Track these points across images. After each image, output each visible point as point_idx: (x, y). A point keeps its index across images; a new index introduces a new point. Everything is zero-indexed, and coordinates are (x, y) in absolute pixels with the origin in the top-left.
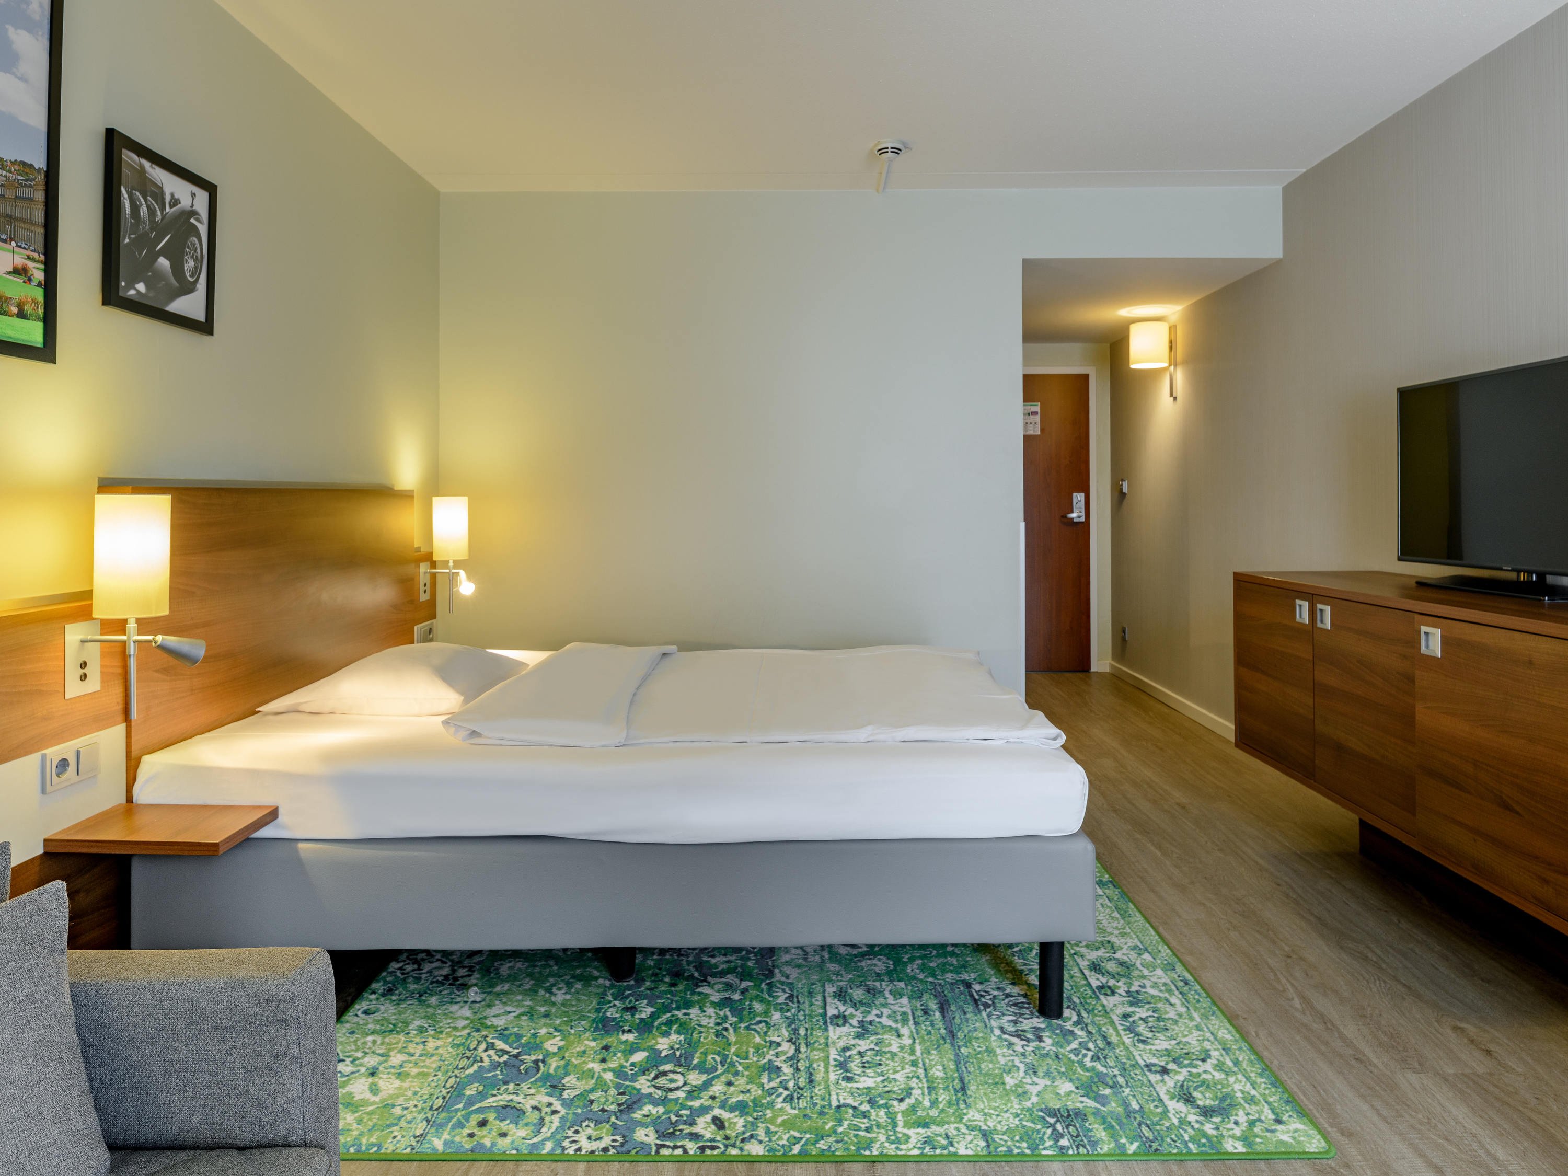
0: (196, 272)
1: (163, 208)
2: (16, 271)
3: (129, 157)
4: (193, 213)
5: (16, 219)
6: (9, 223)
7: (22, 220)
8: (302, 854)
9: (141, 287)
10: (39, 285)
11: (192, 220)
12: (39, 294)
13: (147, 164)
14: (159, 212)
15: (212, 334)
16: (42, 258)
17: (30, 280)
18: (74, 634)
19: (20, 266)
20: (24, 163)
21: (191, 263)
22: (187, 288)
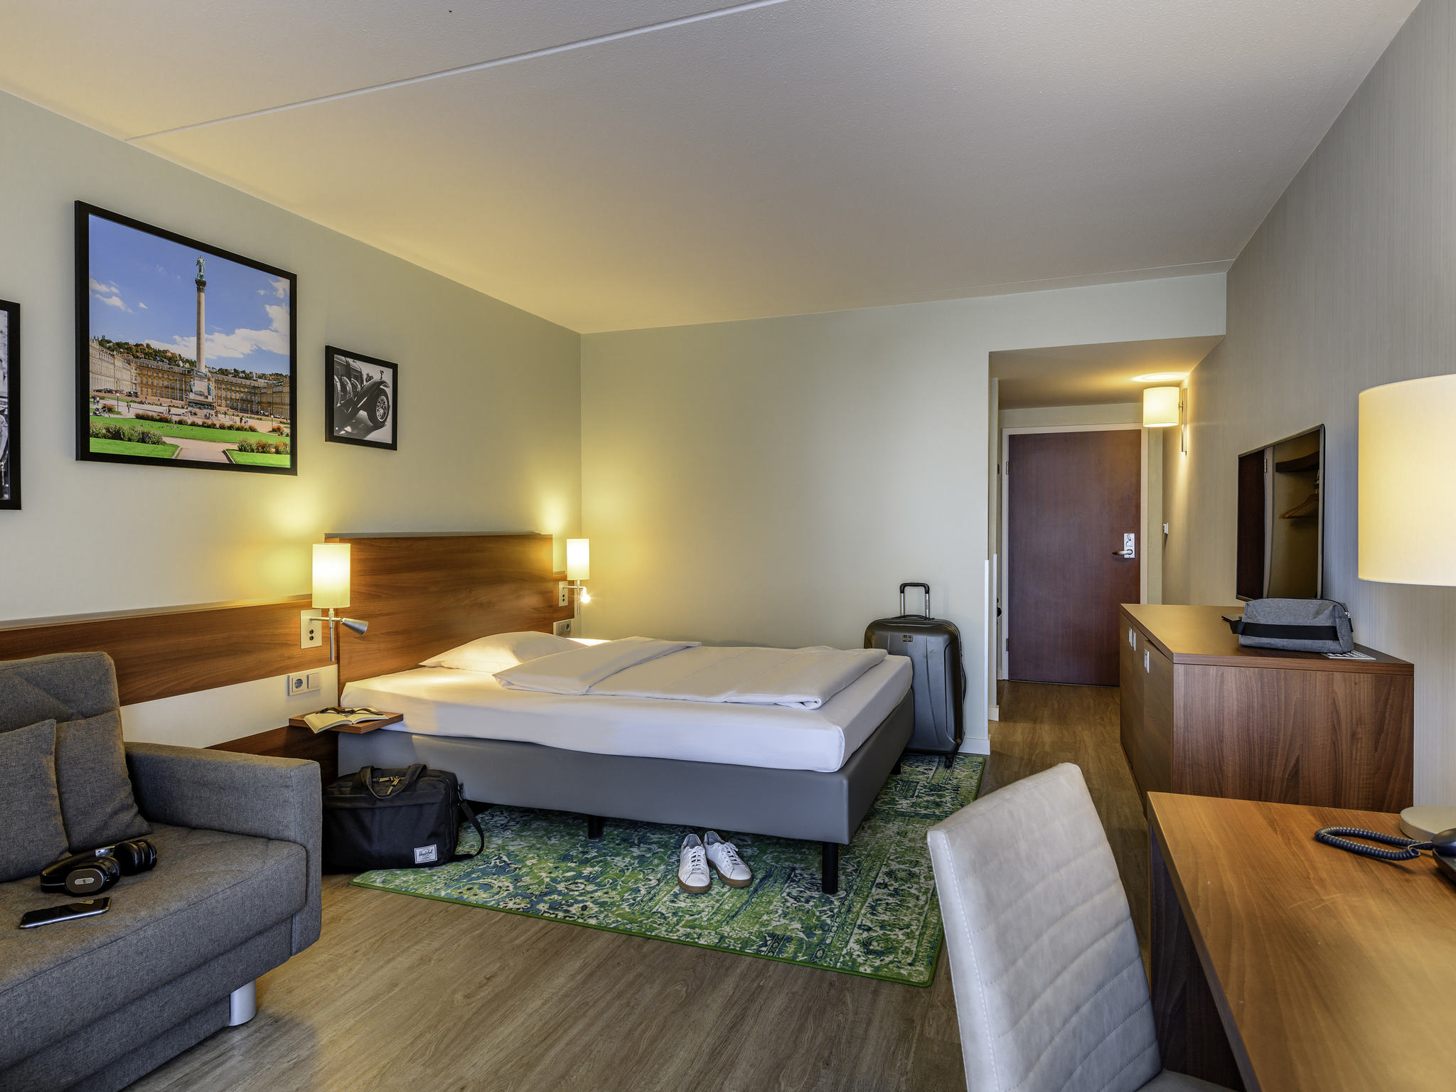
0: (385, 416)
1: (362, 382)
2: (274, 430)
3: (339, 359)
4: (382, 382)
5: (273, 403)
6: (270, 406)
7: (277, 404)
8: (414, 741)
9: (349, 429)
10: (287, 435)
11: (381, 387)
12: (288, 440)
13: (350, 361)
14: (359, 386)
15: (396, 450)
16: (289, 421)
17: (282, 434)
18: (305, 616)
19: (276, 428)
20: (277, 374)
21: (382, 411)
22: (378, 425)
